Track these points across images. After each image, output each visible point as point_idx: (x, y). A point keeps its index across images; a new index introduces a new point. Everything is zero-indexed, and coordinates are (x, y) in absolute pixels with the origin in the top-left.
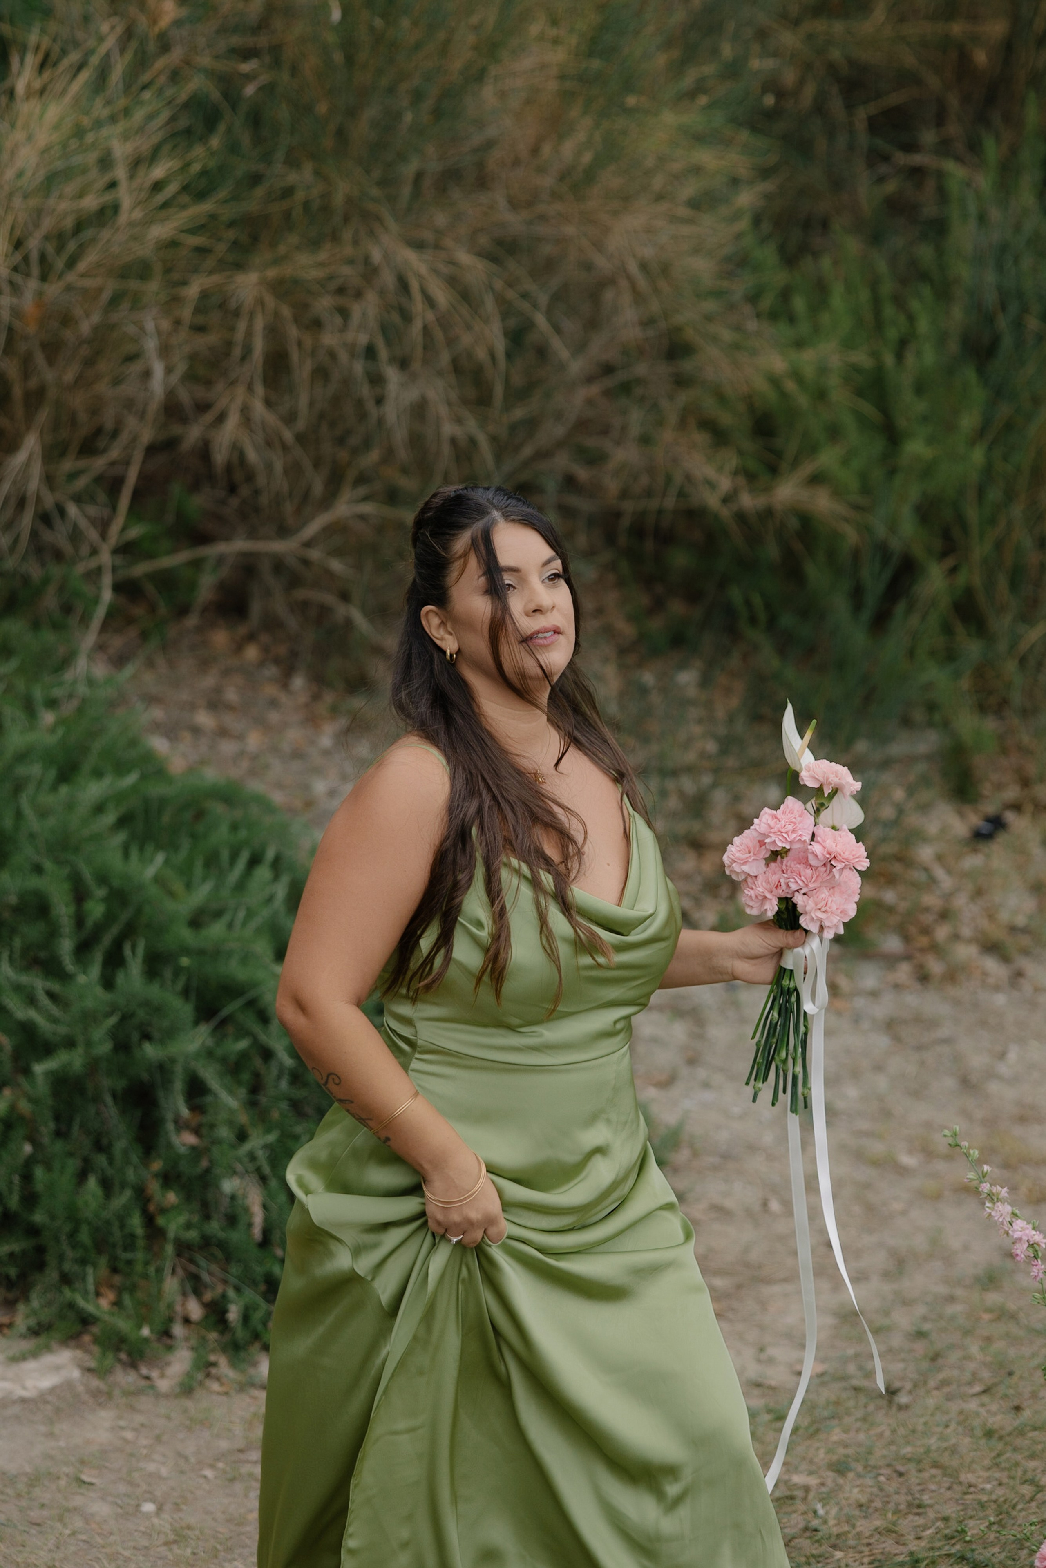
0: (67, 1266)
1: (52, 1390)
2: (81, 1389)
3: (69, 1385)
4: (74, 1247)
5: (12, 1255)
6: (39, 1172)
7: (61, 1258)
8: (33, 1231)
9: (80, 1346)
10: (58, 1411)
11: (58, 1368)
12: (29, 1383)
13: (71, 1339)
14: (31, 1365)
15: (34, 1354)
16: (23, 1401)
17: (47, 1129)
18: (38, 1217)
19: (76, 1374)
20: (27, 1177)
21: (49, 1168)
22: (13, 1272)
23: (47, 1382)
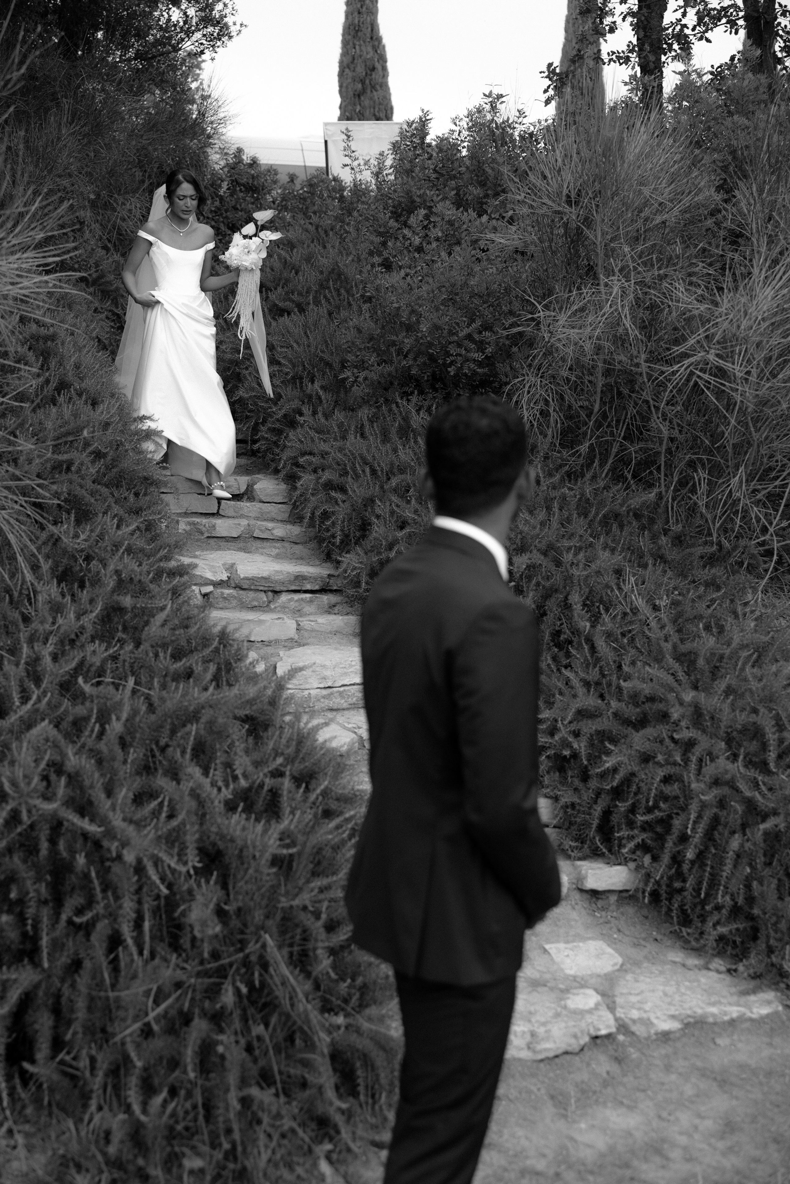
0: (772, 942)
1: (768, 1016)
2: (785, 1018)
3: (776, 1013)
4: (776, 932)
5: (738, 929)
6: (755, 884)
7: (768, 937)
8: (751, 918)
9: (777, 990)
10: (772, 1029)
11: (769, 1002)
12: (755, 1010)
13: (774, 985)
14: (752, 998)
15: (754, 991)
16: (751, 1020)
17: (760, 860)
18: (756, 911)
19: (780, 1008)
20: (748, 887)
21: (761, 883)
22: (738, 940)
23: (765, 1011)
